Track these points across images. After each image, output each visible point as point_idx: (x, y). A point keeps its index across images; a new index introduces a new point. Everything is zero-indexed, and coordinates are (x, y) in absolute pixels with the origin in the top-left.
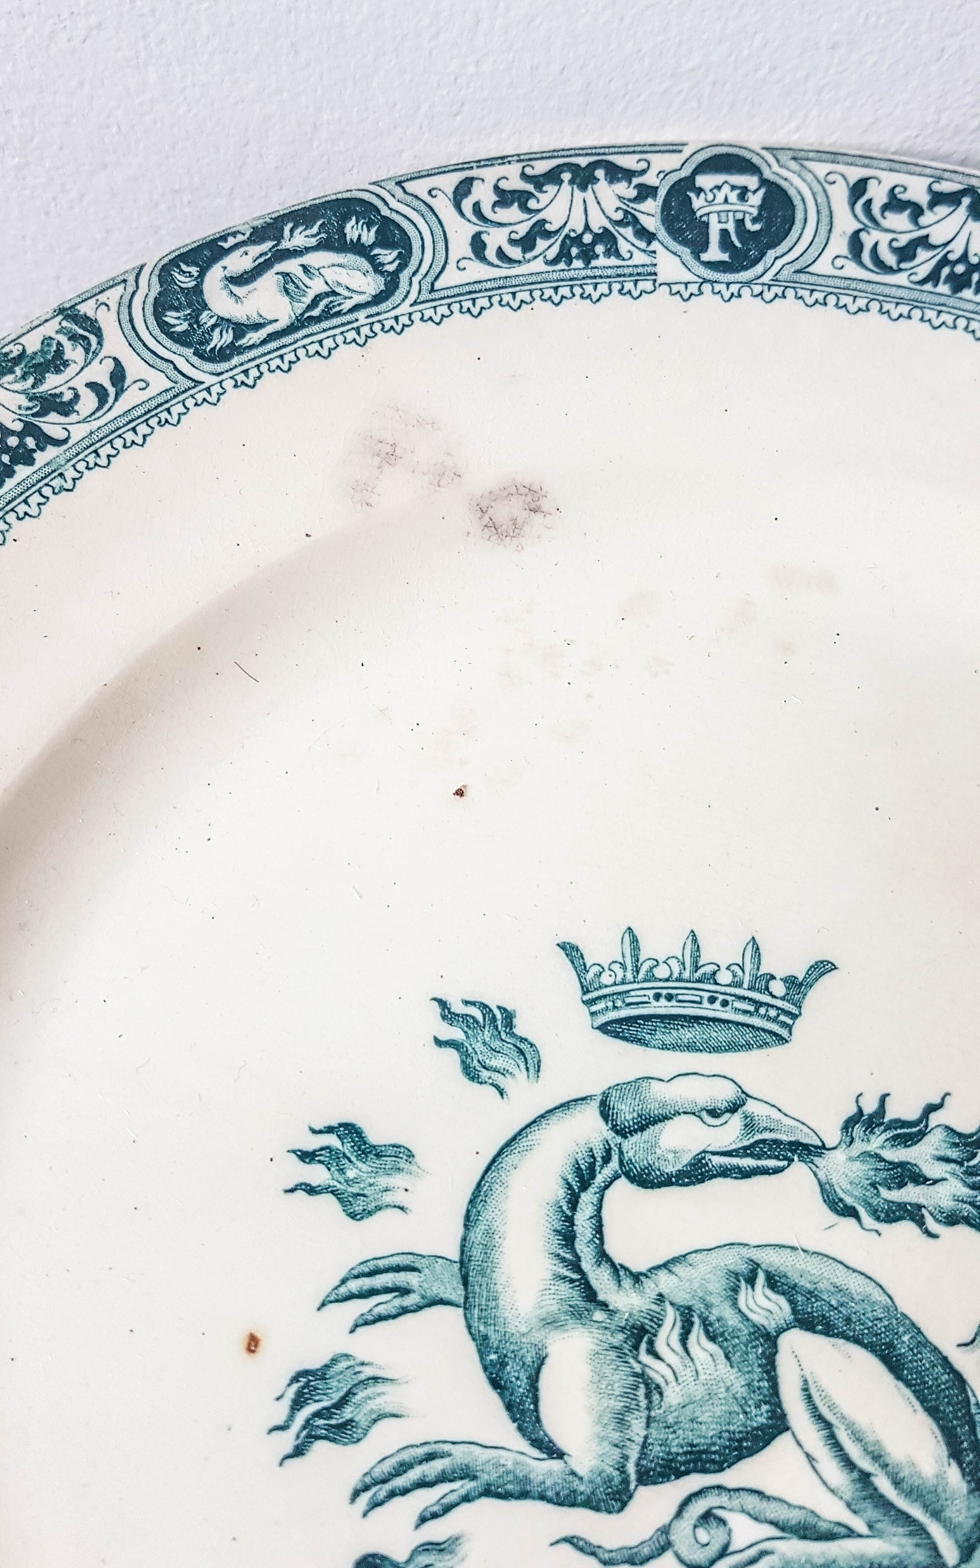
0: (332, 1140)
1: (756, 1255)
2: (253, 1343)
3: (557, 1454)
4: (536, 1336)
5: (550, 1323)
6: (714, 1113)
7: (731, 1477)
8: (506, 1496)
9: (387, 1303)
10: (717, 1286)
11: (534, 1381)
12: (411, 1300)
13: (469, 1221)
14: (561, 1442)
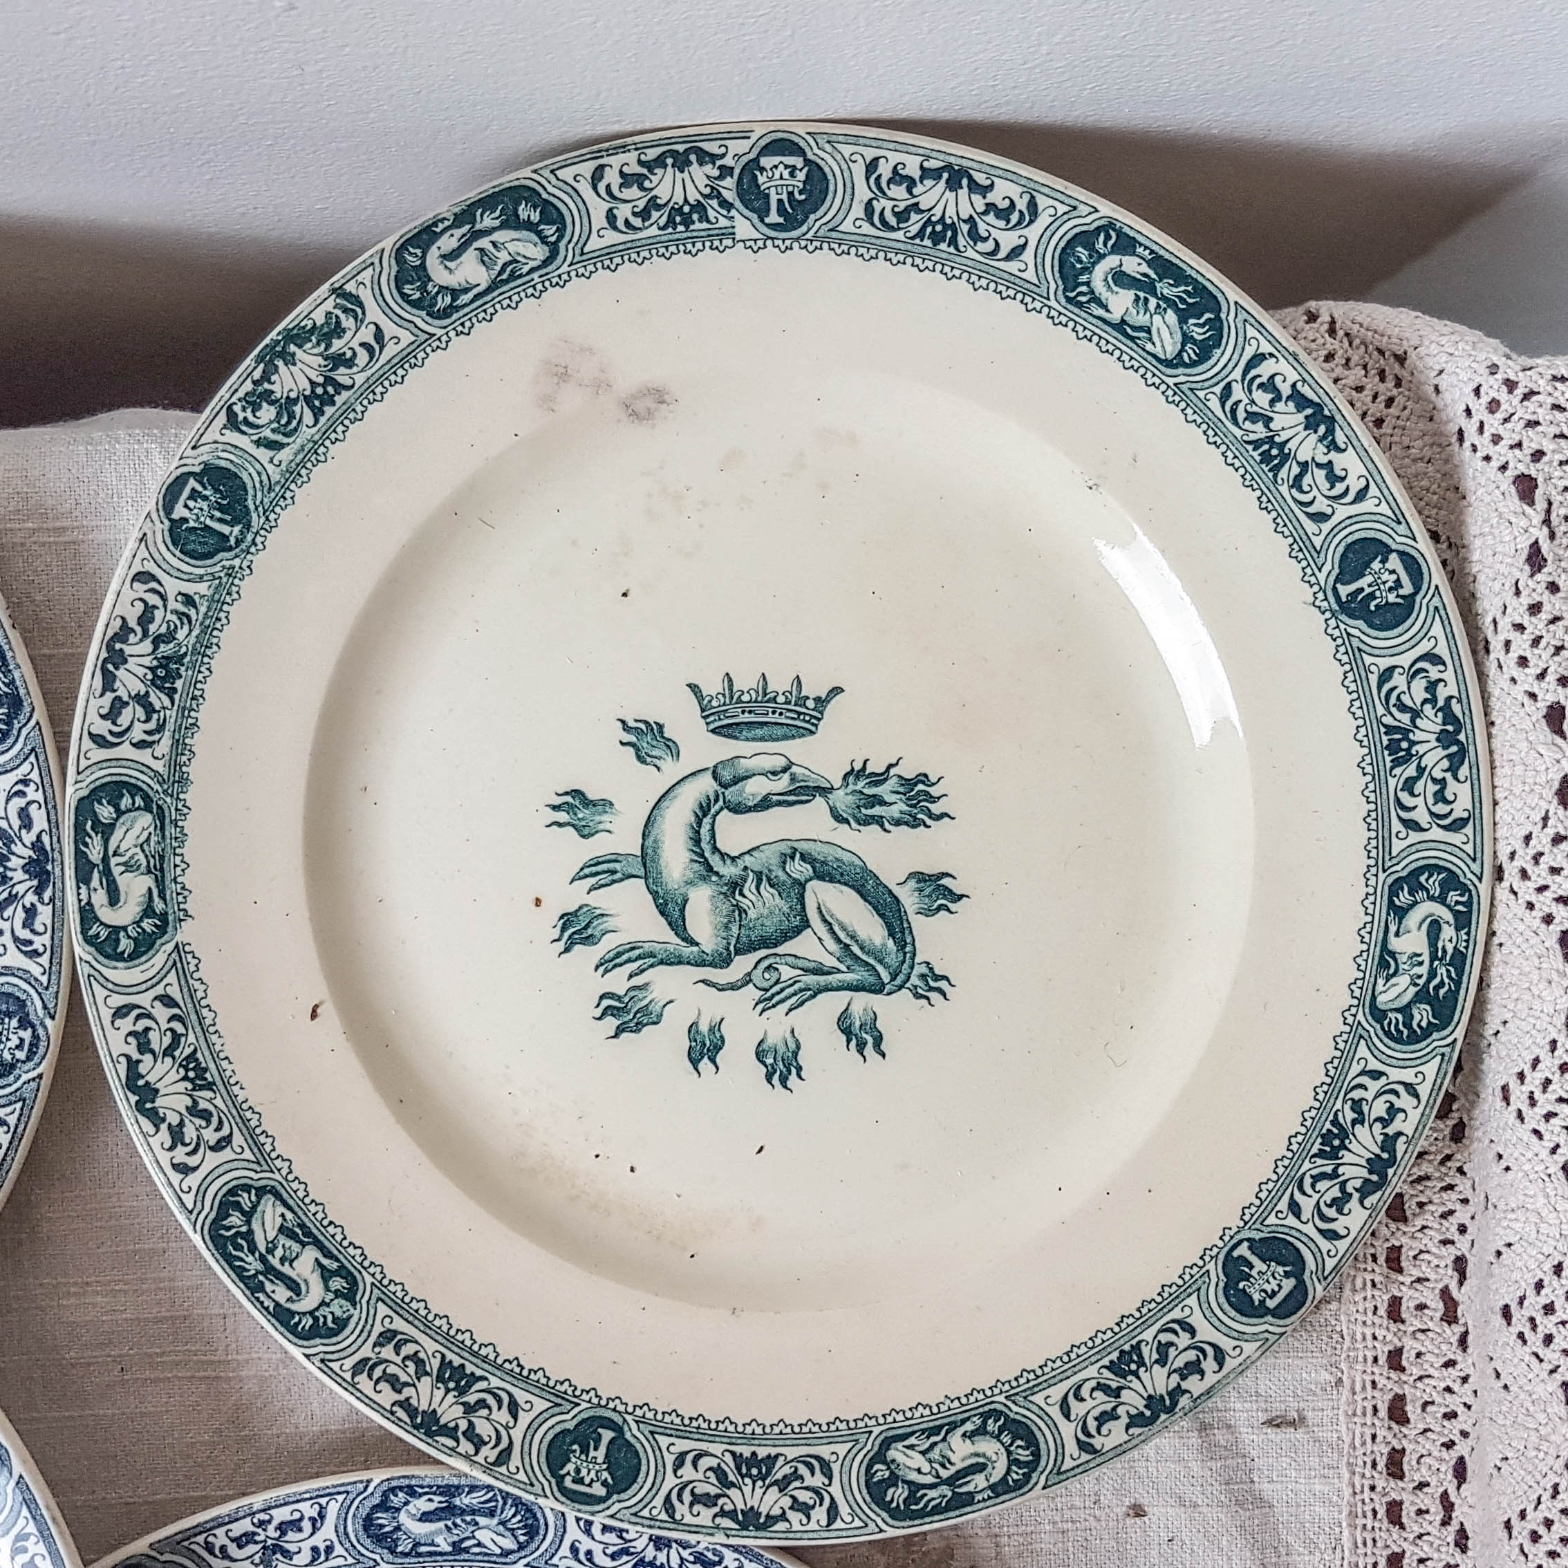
0: (569, 799)
1: (796, 845)
2: (538, 902)
3: (697, 944)
4: (683, 890)
5: (690, 883)
6: (774, 773)
7: (779, 950)
8: (671, 964)
9: (607, 878)
10: (775, 861)
11: (682, 911)
12: (619, 876)
13: (644, 836)
14: (697, 939)
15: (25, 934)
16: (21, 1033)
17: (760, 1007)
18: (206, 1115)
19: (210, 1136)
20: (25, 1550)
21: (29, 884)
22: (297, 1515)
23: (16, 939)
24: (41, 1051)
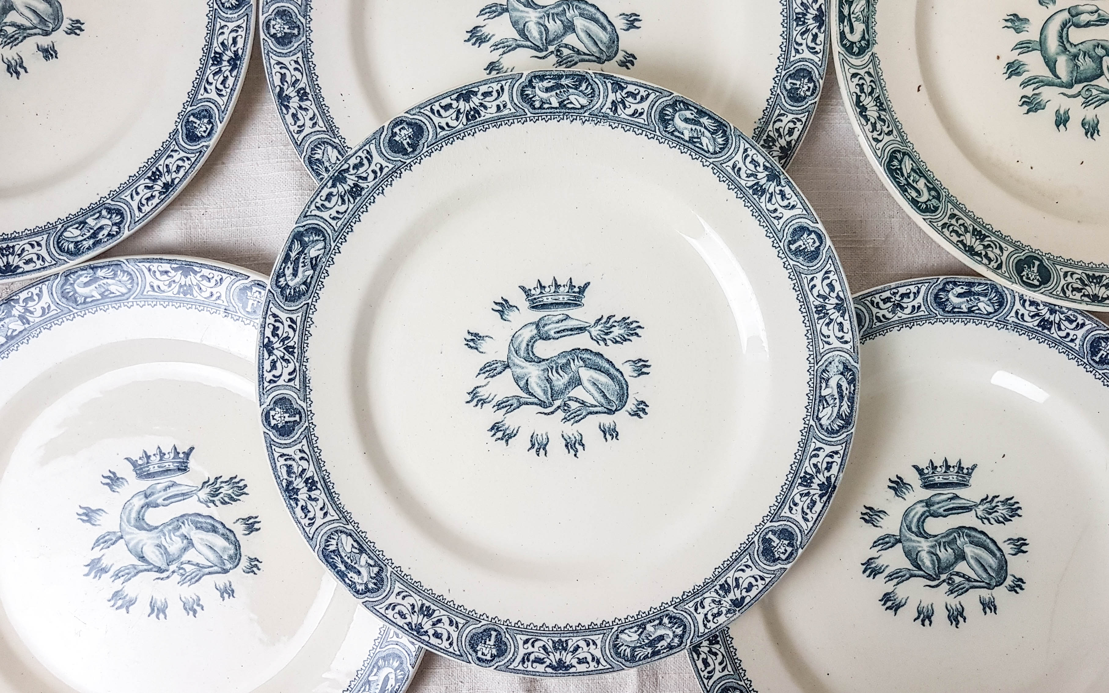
15: (813, 45)
16: (809, 85)
17: (1084, 105)
18: (884, 121)
19: (886, 130)
20: (828, 278)
21: (815, 25)
22: (908, 291)
23: (808, 47)
24: (817, 92)
